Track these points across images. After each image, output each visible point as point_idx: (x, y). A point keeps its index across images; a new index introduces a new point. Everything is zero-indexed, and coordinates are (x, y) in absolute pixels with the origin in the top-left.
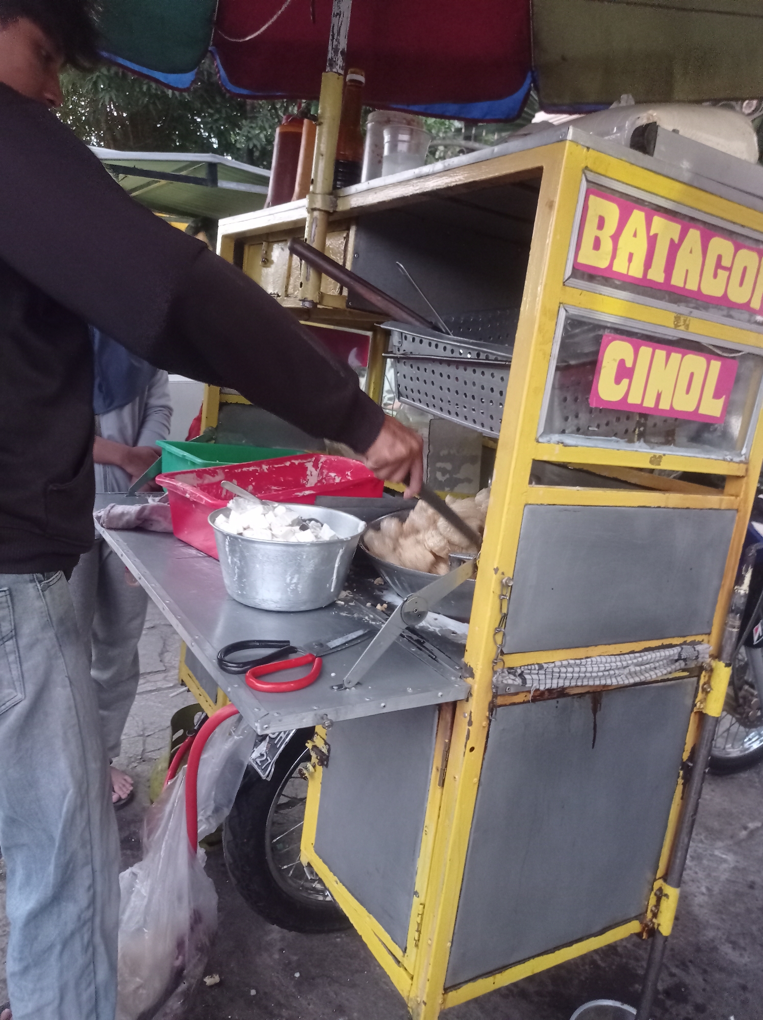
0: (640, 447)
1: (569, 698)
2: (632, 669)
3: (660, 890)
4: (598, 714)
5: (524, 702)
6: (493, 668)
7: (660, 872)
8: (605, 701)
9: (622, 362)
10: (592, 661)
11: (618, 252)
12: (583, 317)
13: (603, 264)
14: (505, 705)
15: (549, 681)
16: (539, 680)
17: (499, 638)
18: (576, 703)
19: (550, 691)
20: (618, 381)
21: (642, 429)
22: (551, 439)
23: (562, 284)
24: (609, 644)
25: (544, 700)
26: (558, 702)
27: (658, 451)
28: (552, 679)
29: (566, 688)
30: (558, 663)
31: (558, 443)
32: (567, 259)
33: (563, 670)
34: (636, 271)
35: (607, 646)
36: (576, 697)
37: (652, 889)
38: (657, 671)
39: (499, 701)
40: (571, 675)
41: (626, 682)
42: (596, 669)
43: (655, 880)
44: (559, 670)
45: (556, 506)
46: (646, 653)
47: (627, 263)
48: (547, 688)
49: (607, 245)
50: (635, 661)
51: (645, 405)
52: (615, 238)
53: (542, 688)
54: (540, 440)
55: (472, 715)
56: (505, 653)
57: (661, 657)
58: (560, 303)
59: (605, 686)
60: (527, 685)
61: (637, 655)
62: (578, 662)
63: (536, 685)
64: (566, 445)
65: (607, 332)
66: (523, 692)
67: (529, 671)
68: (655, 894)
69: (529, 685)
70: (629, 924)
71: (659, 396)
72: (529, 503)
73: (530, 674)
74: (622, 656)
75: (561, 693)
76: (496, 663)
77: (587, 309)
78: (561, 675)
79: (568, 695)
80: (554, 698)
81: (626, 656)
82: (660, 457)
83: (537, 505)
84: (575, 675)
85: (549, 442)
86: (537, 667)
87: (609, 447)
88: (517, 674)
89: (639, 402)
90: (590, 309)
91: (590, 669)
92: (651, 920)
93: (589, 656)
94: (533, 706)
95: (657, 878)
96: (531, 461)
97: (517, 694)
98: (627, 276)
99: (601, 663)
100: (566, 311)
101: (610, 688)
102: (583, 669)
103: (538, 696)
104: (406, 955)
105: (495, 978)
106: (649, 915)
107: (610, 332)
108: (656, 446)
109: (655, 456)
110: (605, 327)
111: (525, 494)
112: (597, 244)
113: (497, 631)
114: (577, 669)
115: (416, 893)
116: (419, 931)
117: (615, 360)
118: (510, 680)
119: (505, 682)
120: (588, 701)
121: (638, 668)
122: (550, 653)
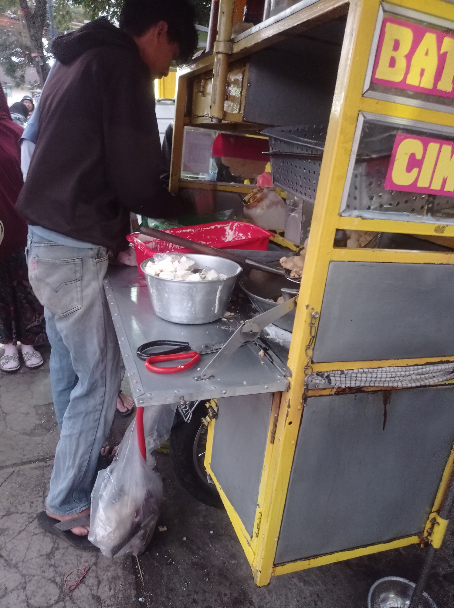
0: (428, 220)
1: (365, 394)
2: (414, 377)
3: (434, 519)
4: (387, 405)
5: (330, 395)
6: (305, 372)
7: (435, 508)
8: (393, 396)
9: (413, 156)
10: (382, 370)
11: (412, 68)
12: (379, 121)
13: (398, 78)
14: (315, 396)
15: (348, 382)
16: (341, 381)
17: (310, 352)
18: (370, 397)
19: (350, 388)
20: (409, 170)
21: (430, 206)
22: (352, 214)
23: (361, 96)
24: (398, 359)
25: (346, 394)
26: (356, 396)
27: (442, 223)
28: (351, 381)
29: (362, 387)
30: (356, 371)
31: (357, 217)
32: (365, 76)
33: (359, 375)
34: (427, 83)
35: (396, 360)
36: (370, 393)
37: (428, 518)
38: (435, 379)
39: (310, 393)
40: (365, 379)
41: (409, 385)
42: (384, 376)
43: (431, 512)
44: (355, 376)
45: (356, 262)
46: (428, 366)
47: (419, 77)
48: (347, 386)
49: (401, 63)
50: (416, 372)
51: (432, 187)
52: (409, 57)
53: (343, 386)
54: (343, 215)
55: (290, 401)
56: (315, 362)
57: (437, 369)
58: (359, 111)
59: (393, 387)
60: (332, 384)
61: (420, 367)
62: (371, 370)
63: (338, 384)
64: (363, 218)
65: (400, 132)
66: (329, 388)
67: (334, 375)
68: (431, 521)
69: (333, 383)
70: (410, 538)
71: (444, 181)
72: (334, 260)
73: (334, 376)
74: (407, 367)
75: (359, 390)
76: (307, 369)
77: (382, 114)
78: (358, 378)
79: (364, 392)
80: (353, 393)
81: (412, 367)
82: (444, 227)
83: (340, 261)
84: (368, 379)
85: (350, 216)
86: (339, 372)
87: (401, 219)
88: (324, 376)
89: (427, 185)
90: (384, 115)
91: (379, 376)
92: (427, 537)
93: (381, 366)
94: (337, 398)
95: (432, 512)
96: (335, 230)
97: (324, 389)
98: (418, 87)
99: (390, 372)
100: (364, 117)
101: (398, 388)
102: (374, 375)
103: (341, 391)
104: (252, 540)
105: (309, 562)
106: (425, 534)
107: (402, 132)
108: (441, 219)
109: (439, 227)
110: (398, 129)
111: (330, 254)
112: (393, 63)
113: (308, 347)
114: (369, 375)
115: (258, 505)
116: (258, 528)
117: (406, 154)
118: (318, 381)
119: (314, 381)
120: (380, 396)
121: (418, 377)
122: (350, 363)
